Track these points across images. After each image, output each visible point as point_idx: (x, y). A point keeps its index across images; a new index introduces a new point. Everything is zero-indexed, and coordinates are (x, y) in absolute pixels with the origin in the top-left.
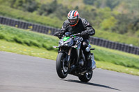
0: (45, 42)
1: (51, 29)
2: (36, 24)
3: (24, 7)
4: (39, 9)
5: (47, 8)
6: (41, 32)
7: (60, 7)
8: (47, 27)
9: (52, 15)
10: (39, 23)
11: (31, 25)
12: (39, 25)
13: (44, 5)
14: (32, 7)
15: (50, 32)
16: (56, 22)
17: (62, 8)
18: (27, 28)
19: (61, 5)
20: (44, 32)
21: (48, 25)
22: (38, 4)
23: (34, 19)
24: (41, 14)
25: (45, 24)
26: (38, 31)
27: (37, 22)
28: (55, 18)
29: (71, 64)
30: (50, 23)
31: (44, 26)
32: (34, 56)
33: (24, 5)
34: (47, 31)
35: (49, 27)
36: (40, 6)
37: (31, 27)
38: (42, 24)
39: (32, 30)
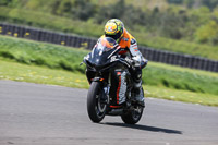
2: (93, 39)
3: (74, 13)
4: (97, 15)
5: (109, 13)
7: (130, 11)
11: (85, 41)
13: (104, 8)
14: (85, 11)
17: (134, 12)
18: (80, 46)
19: (131, 7)
22: (95, 6)
23: (90, 30)
24: (100, 22)
27: (94, 36)
33: (73, 9)
36: (98, 10)
37: (86, 44)
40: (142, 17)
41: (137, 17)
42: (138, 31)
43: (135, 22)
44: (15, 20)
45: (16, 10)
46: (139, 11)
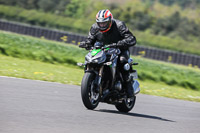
0: (164, 73)
1: (172, 54)
2: (150, 48)
3: (133, 24)
4: (153, 26)
5: (165, 24)
6: (158, 59)
7: (184, 22)
8: (166, 51)
9: (172, 34)
10: (155, 46)
11: (142, 49)
12: (154, 48)
13: (161, 20)
14: (143, 23)
15: (170, 58)
16: (180, 44)
17: (188, 23)
18: (138, 54)
19: (185, 19)
20: (162, 60)
21: (168, 48)
22: (152, 18)
23: (147, 40)
24: (157, 33)
25: (163, 48)
26: (154, 58)
27: (151, 45)
28: (178, 37)
29: (103, 88)
30: (170, 45)
31: (162, 50)
32: (148, 94)
33: (132, 21)
34: (167, 58)
35: (169, 51)
36: (155, 21)
37: (144, 52)
38: (158, 47)
39: (146, 56)
40: (195, 29)
41: (191, 28)
42: (192, 41)
43: (189, 32)
44: (80, 30)
45: (80, 21)
46: (193, 22)
